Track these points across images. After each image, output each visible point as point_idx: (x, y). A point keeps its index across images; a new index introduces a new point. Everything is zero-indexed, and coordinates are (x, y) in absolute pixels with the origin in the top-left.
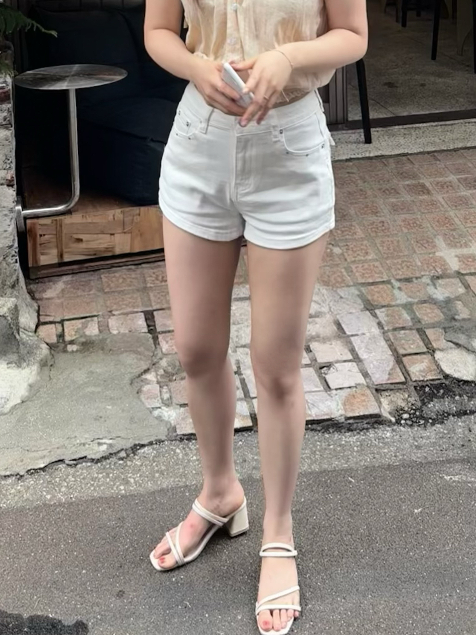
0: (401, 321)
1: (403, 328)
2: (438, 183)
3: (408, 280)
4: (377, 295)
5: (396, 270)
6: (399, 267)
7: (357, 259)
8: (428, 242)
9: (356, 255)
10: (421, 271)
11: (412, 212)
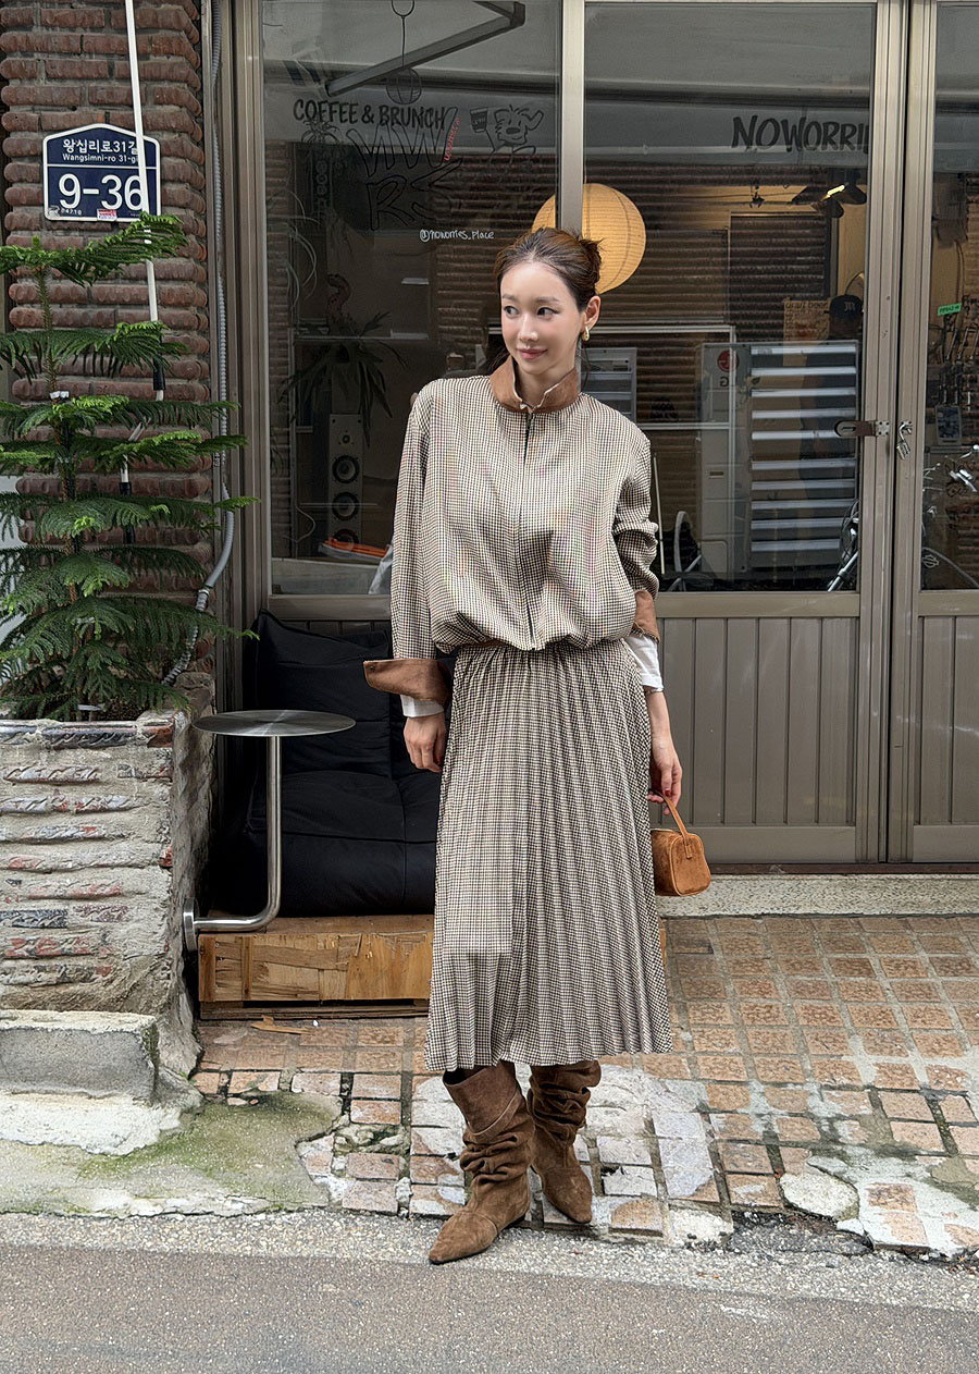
0: (745, 1132)
1: (746, 1141)
2: (892, 961)
3: (779, 1085)
4: (721, 1096)
5: (765, 1070)
6: (772, 1067)
7: (709, 1050)
8: (835, 1040)
9: (710, 1044)
10: (809, 1076)
11: (827, 998)
